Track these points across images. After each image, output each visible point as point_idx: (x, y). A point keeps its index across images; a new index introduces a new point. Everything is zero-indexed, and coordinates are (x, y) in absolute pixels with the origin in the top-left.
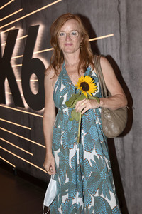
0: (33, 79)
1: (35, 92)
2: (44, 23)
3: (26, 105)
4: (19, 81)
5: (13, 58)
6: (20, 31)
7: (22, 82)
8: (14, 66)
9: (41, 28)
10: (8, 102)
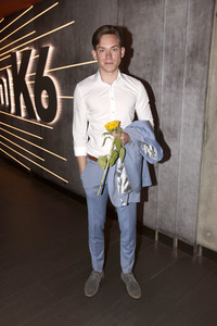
0: (44, 95)
1: (46, 106)
2: (54, 45)
3: (38, 118)
4: (32, 96)
5: (28, 75)
6: (34, 51)
7: (35, 97)
8: (28, 83)
9: (51, 49)
10: (23, 114)
